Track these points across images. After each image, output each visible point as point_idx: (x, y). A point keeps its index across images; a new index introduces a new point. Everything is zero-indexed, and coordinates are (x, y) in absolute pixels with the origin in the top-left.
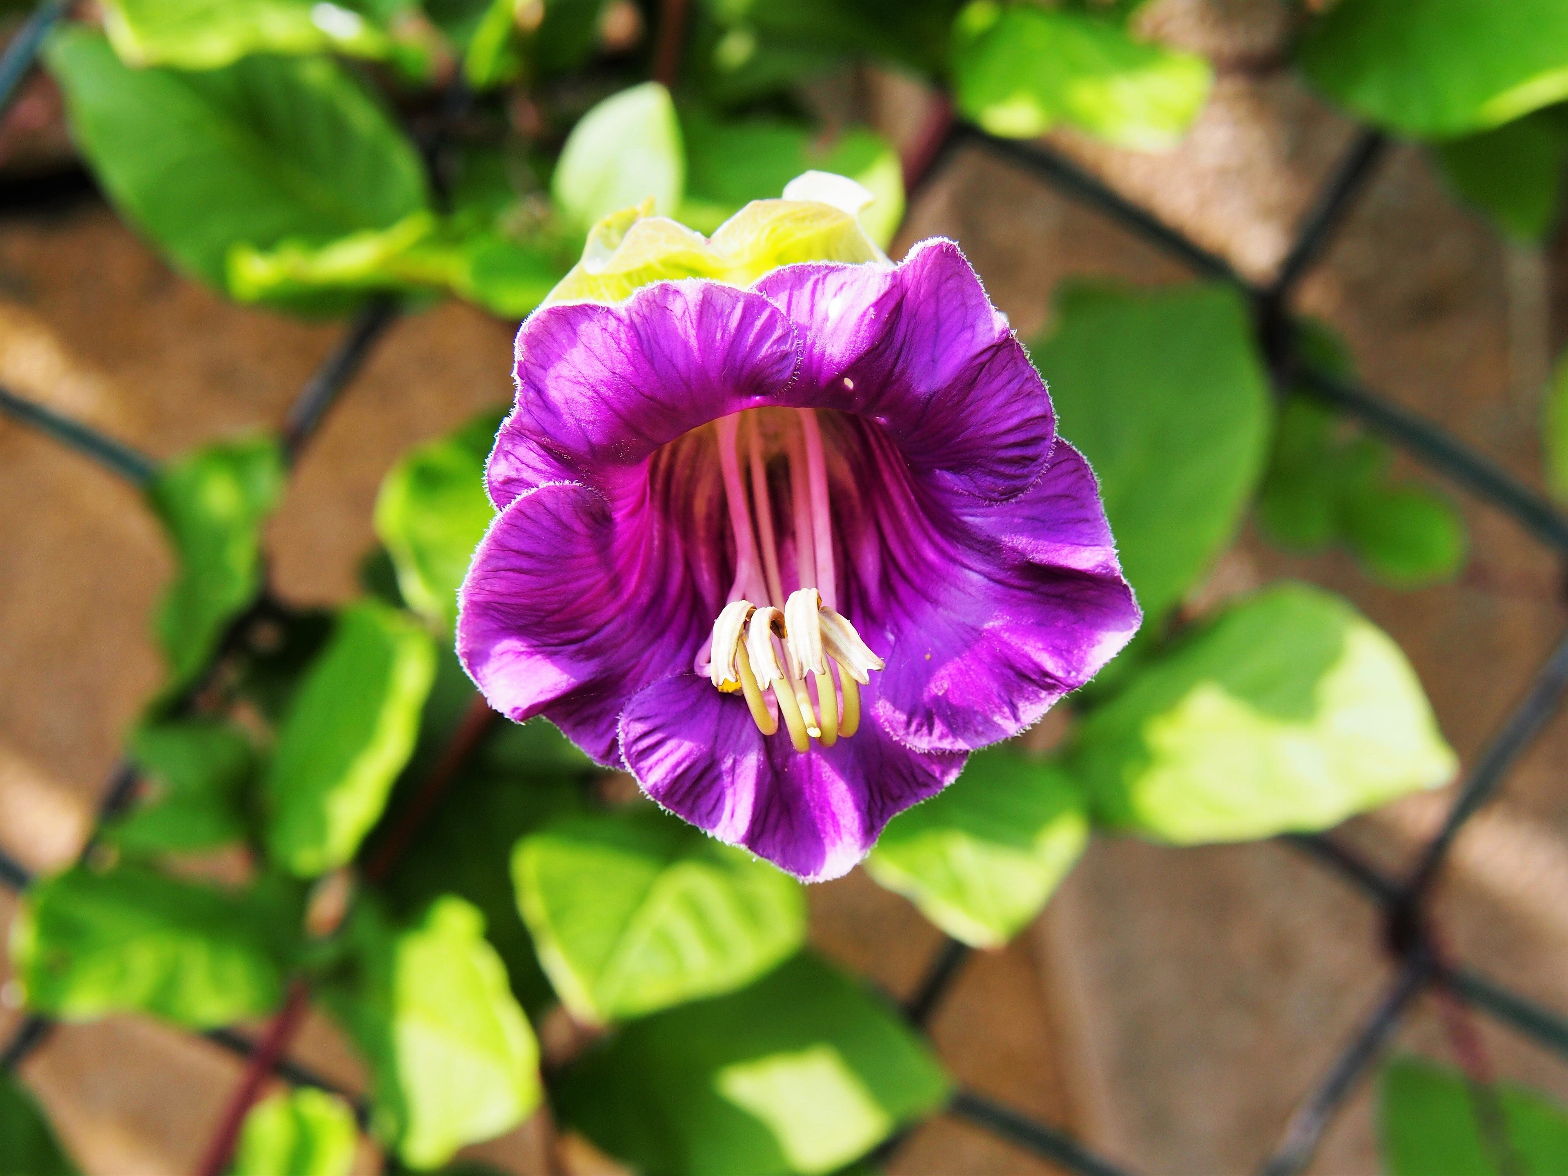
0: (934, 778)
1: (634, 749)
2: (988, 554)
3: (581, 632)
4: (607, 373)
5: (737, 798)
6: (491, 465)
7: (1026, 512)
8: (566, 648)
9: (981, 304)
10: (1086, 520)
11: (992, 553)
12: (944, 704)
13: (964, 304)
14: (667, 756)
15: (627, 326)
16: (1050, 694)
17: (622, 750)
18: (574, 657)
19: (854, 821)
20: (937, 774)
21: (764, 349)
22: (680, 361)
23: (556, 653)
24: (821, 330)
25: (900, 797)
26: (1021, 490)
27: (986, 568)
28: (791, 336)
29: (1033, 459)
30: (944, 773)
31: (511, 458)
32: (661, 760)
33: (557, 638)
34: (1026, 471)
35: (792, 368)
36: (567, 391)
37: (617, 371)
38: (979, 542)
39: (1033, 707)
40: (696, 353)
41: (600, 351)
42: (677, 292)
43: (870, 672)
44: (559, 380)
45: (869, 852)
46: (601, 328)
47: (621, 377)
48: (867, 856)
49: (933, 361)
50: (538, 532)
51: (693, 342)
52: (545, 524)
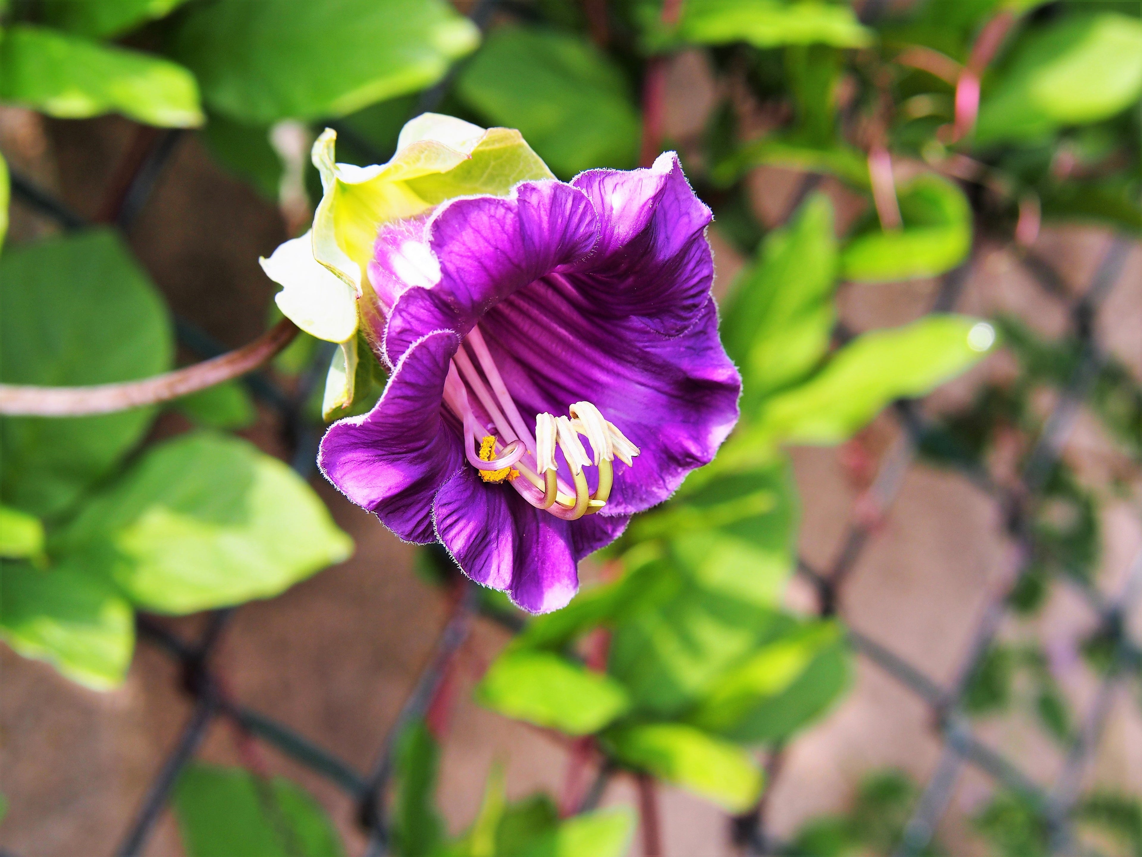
0: (606, 533)
1: (442, 527)
2: (660, 374)
3: (423, 442)
4: (491, 249)
5: (501, 557)
6: (391, 321)
7: (687, 343)
8: (409, 455)
9: (689, 198)
10: (711, 348)
11: (664, 373)
12: (622, 481)
13: (677, 199)
14: (461, 531)
15: (515, 214)
16: (684, 469)
17: (435, 528)
18: (412, 462)
19: (571, 568)
20: (610, 532)
21: (581, 230)
22: (536, 239)
23: (398, 460)
24: (610, 216)
25: (582, 549)
26: (686, 328)
27: (657, 384)
28: (595, 221)
29: (695, 306)
30: (614, 530)
31: (404, 314)
32: (458, 533)
33: (405, 448)
34: (691, 314)
35: (593, 244)
36: (458, 263)
37: (499, 246)
38: (655, 365)
39: (674, 479)
40: (546, 233)
41: (486, 232)
42: (534, 189)
43: (633, 458)
44: (451, 254)
45: (578, 589)
46: (489, 215)
47: (501, 251)
48: (578, 592)
49: (667, 238)
50: (420, 369)
51: (545, 225)
52: (425, 362)
